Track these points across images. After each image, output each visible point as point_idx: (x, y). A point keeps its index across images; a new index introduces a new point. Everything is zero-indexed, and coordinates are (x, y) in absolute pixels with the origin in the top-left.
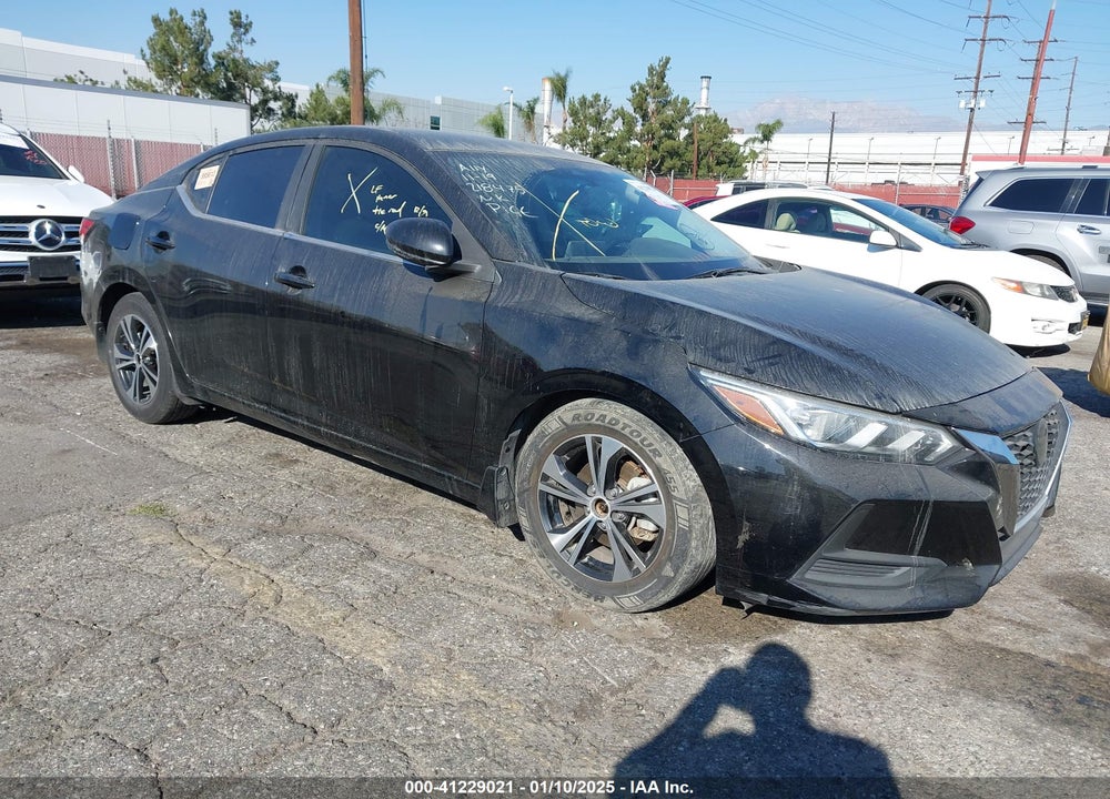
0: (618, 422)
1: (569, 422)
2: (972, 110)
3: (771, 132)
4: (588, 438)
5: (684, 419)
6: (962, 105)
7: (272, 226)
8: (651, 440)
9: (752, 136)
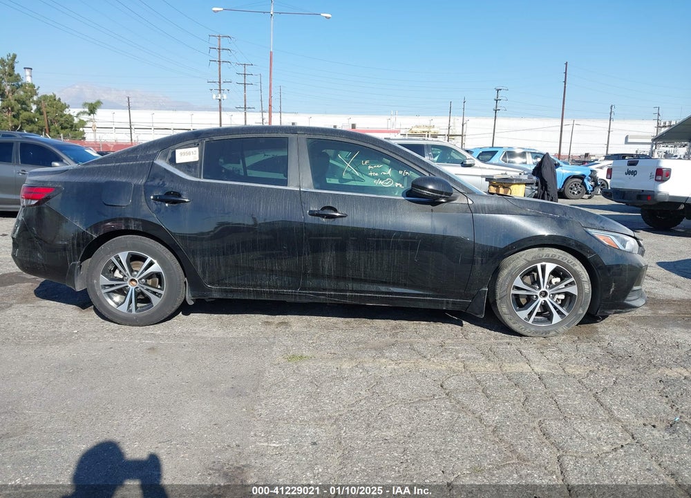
0: (555, 256)
1: (530, 260)
2: (220, 100)
3: (94, 108)
4: (539, 266)
5: (590, 249)
6: (214, 97)
7: (286, 185)
8: (571, 260)
9: (82, 110)
